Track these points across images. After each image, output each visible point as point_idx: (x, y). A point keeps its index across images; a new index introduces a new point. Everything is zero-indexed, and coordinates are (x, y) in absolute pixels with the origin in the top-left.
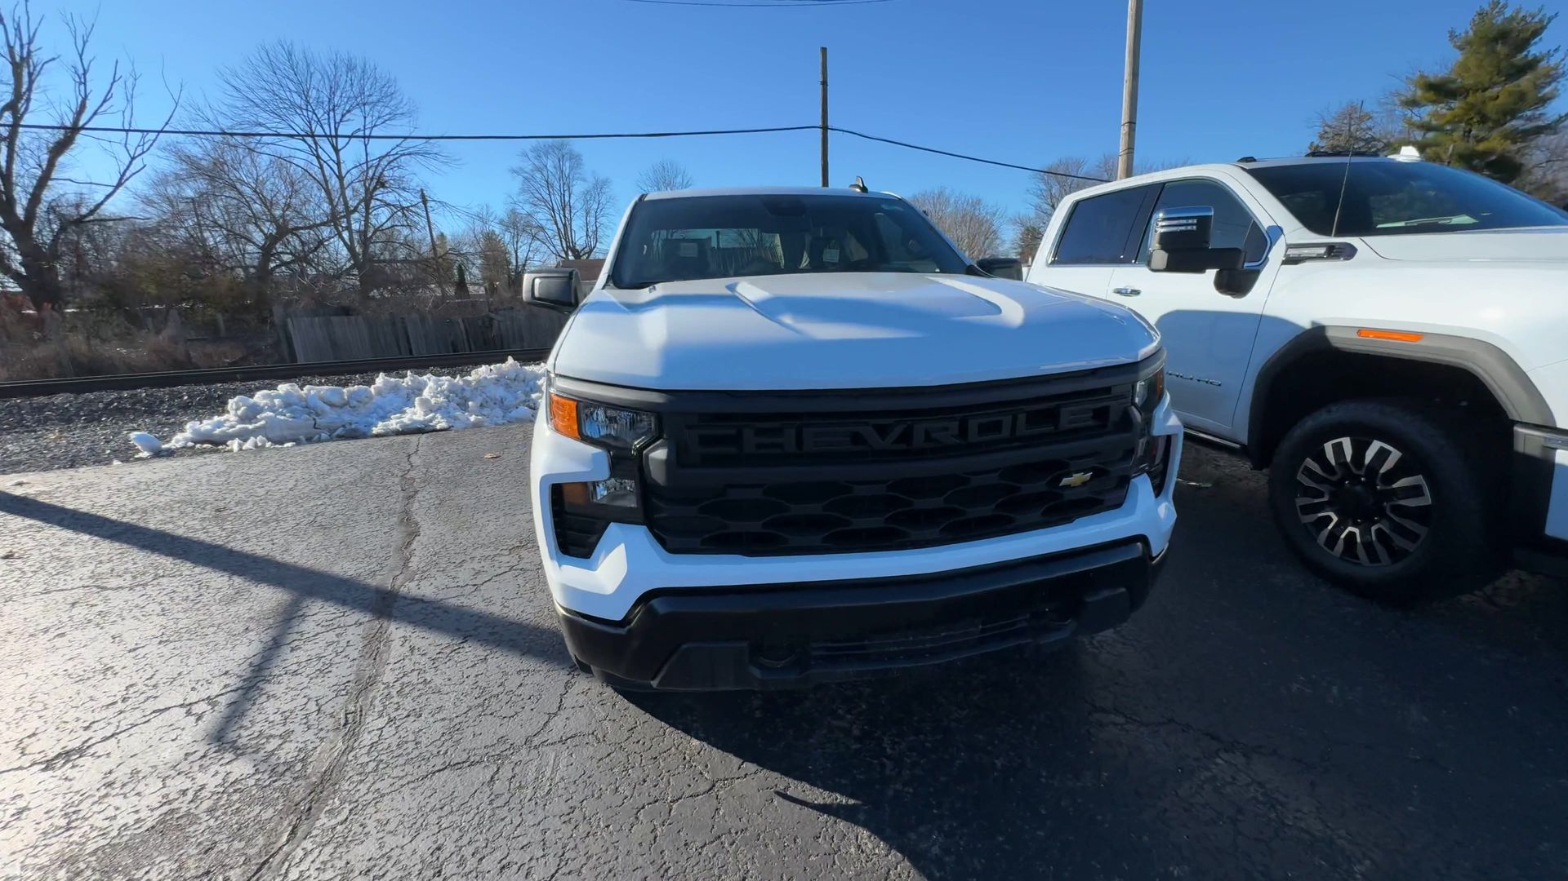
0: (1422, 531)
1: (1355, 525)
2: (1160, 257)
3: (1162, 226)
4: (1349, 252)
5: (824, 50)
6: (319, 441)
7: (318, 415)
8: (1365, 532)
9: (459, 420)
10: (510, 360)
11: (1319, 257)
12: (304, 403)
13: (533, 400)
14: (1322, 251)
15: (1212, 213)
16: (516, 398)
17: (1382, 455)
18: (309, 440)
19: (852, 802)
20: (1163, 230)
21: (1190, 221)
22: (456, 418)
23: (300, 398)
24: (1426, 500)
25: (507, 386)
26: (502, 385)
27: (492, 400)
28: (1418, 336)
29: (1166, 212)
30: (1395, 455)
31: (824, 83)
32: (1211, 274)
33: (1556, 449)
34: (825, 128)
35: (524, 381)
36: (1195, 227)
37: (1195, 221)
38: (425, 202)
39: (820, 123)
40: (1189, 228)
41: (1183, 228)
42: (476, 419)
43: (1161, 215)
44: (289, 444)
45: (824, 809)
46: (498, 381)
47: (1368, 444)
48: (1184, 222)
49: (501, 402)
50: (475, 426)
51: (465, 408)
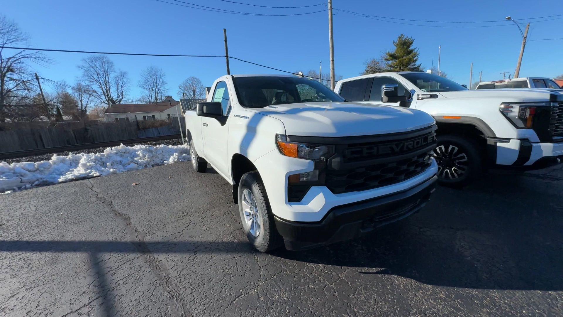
0: (465, 167)
1: (447, 169)
2: (385, 98)
3: (385, 90)
4: (436, 96)
5: (225, 30)
6: (26, 188)
7: (22, 176)
8: (451, 170)
9: (104, 171)
10: (122, 145)
11: (428, 98)
12: (12, 171)
13: (136, 160)
14: (429, 96)
15: (398, 86)
16: (128, 160)
17: (453, 149)
18: (20, 188)
19: (384, 269)
20: (385, 91)
21: (393, 88)
22: (102, 171)
23: (10, 169)
24: (466, 159)
25: (121, 156)
26: (119, 155)
27: (115, 162)
28: (460, 117)
29: (386, 85)
30: (457, 149)
31: (226, 41)
32: (399, 103)
33: (497, 142)
34: (227, 57)
35: (129, 153)
36: (394, 90)
37: (394, 88)
38: (38, 79)
39: (225, 55)
40: (392, 90)
41: (391, 90)
42: (113, 170)
43: (384, 86)
44: (9, 192)
45: (377, 273)
46: (117, 154)
47: (449, 147)
48: (391, 88)
49: (121, 162)
50: (113, 173)
51: (106, 166)
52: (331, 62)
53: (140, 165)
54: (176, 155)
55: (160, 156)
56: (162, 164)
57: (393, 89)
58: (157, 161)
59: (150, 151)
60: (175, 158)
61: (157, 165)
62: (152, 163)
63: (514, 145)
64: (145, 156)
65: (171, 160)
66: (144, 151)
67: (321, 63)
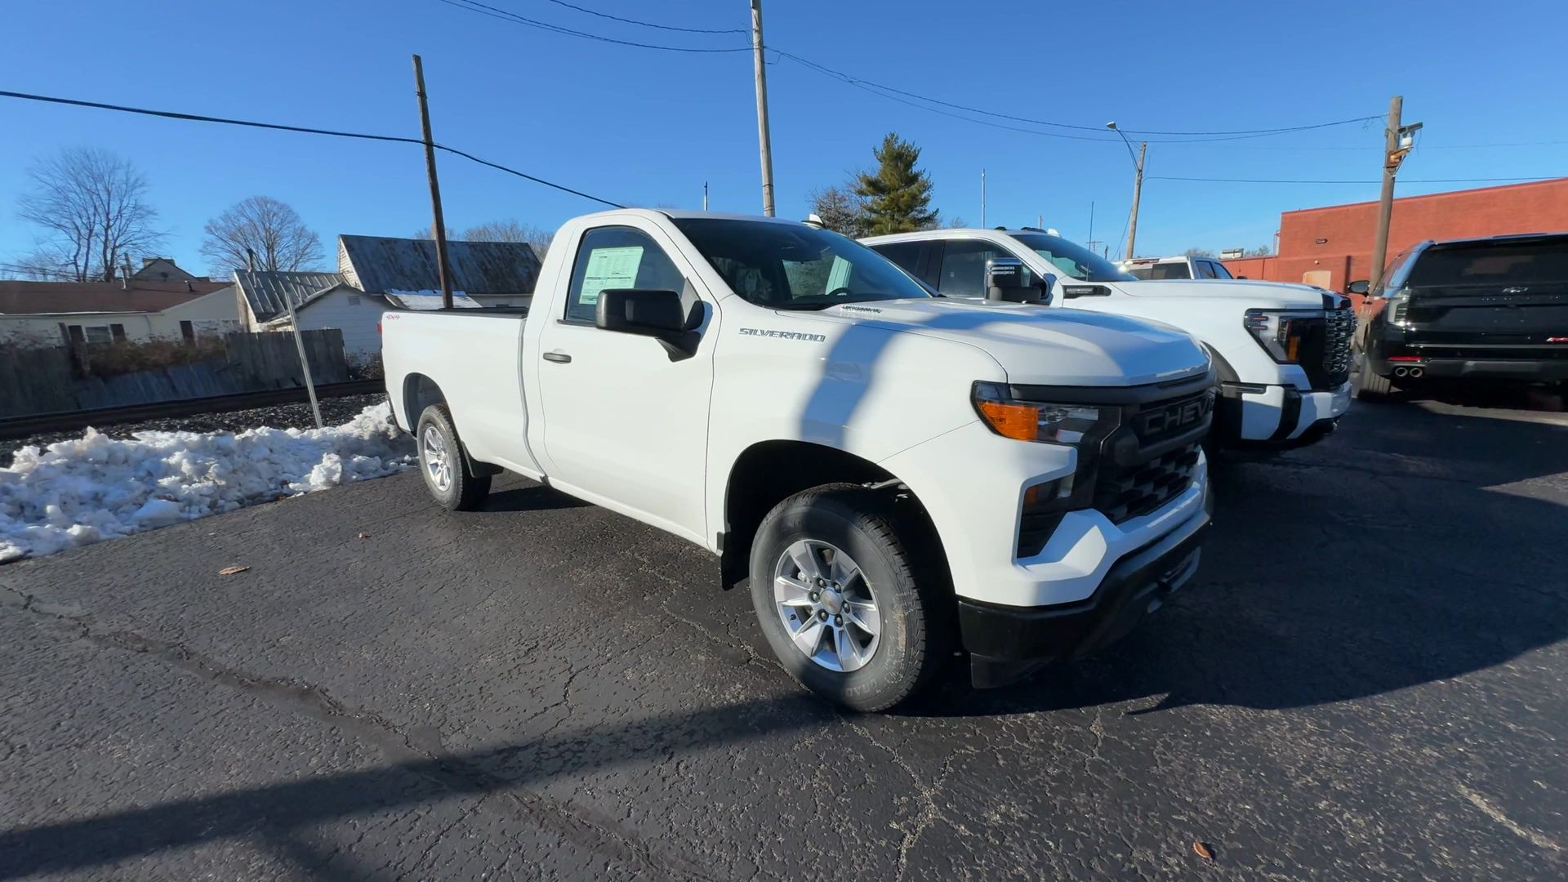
2: (996, 292)
3: (994, 271)
4: (1106, 292)
5: (418, 59)
9: (39, 538)
13: (164, 488)
14: (1092, 289)
16: (131, 489)
20: (993, 273)
21: (1010, 268)
22: (30, 537)
25: (94, 475)
26: (81, 474)
27: (73, 498)
29: (995, 261)
31: (422, 94)
33: (1241, 393)
34: (430, 145)
35: (126, 461)
36: (1014, 272)
37: (1014, 268)
39: (423, 138)
40: (1010, 272)
41: (1007, 273)
42: (84, 530)
43: (989, 263)
46: (71, 468)
48: (1007, 268)
49: (97, 500)
50: (85, 542)
51: (40, 518)
52: (766, 190)
53: (189, 502)
54: (330, 461)
55: (263, 466)
56: (276, 498)
57: (1011, 270)
58: (255, 485)
59: (223, 453)
60: (331, 472)
61: (255, 499)
62: (235, 493)
63: (1273, 397)
64: (202, 472)
65: (316, 479)
66: (194, 451)
67: (706, 187)
